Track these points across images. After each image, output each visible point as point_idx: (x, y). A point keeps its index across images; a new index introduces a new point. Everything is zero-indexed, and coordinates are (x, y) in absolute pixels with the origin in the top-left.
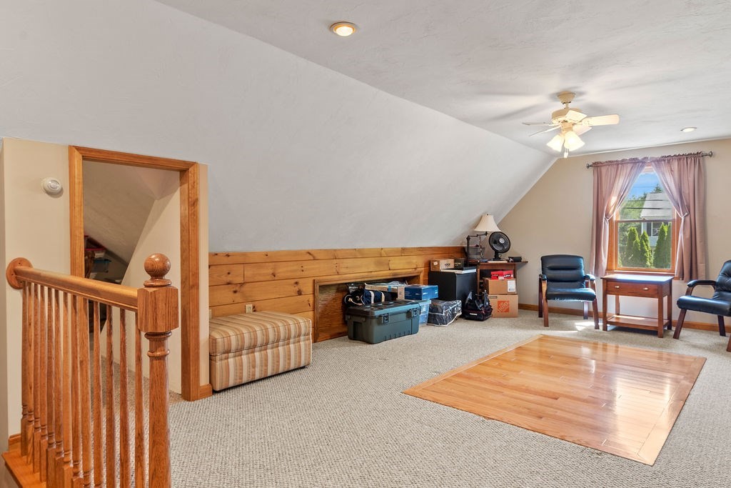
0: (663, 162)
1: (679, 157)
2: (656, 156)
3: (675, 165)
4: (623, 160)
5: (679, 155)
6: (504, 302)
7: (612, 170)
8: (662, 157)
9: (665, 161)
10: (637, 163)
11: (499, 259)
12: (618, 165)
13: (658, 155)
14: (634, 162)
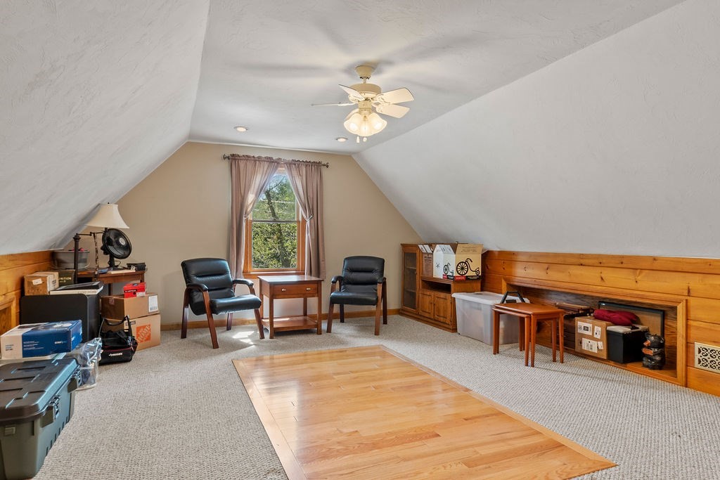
0: (294, 166)
1: (307, 164)
2: (288, 159)
3: (304, 169)
4: (259, 157)
5: (306, 162)
6: (144, 327)
7: (250, 165)
8: (293, 160)
9: (295, 165)
10: (273, 163)
11: (116, 268)
12: (255, 161)
13: (289, 158)
14: (270, 160)
